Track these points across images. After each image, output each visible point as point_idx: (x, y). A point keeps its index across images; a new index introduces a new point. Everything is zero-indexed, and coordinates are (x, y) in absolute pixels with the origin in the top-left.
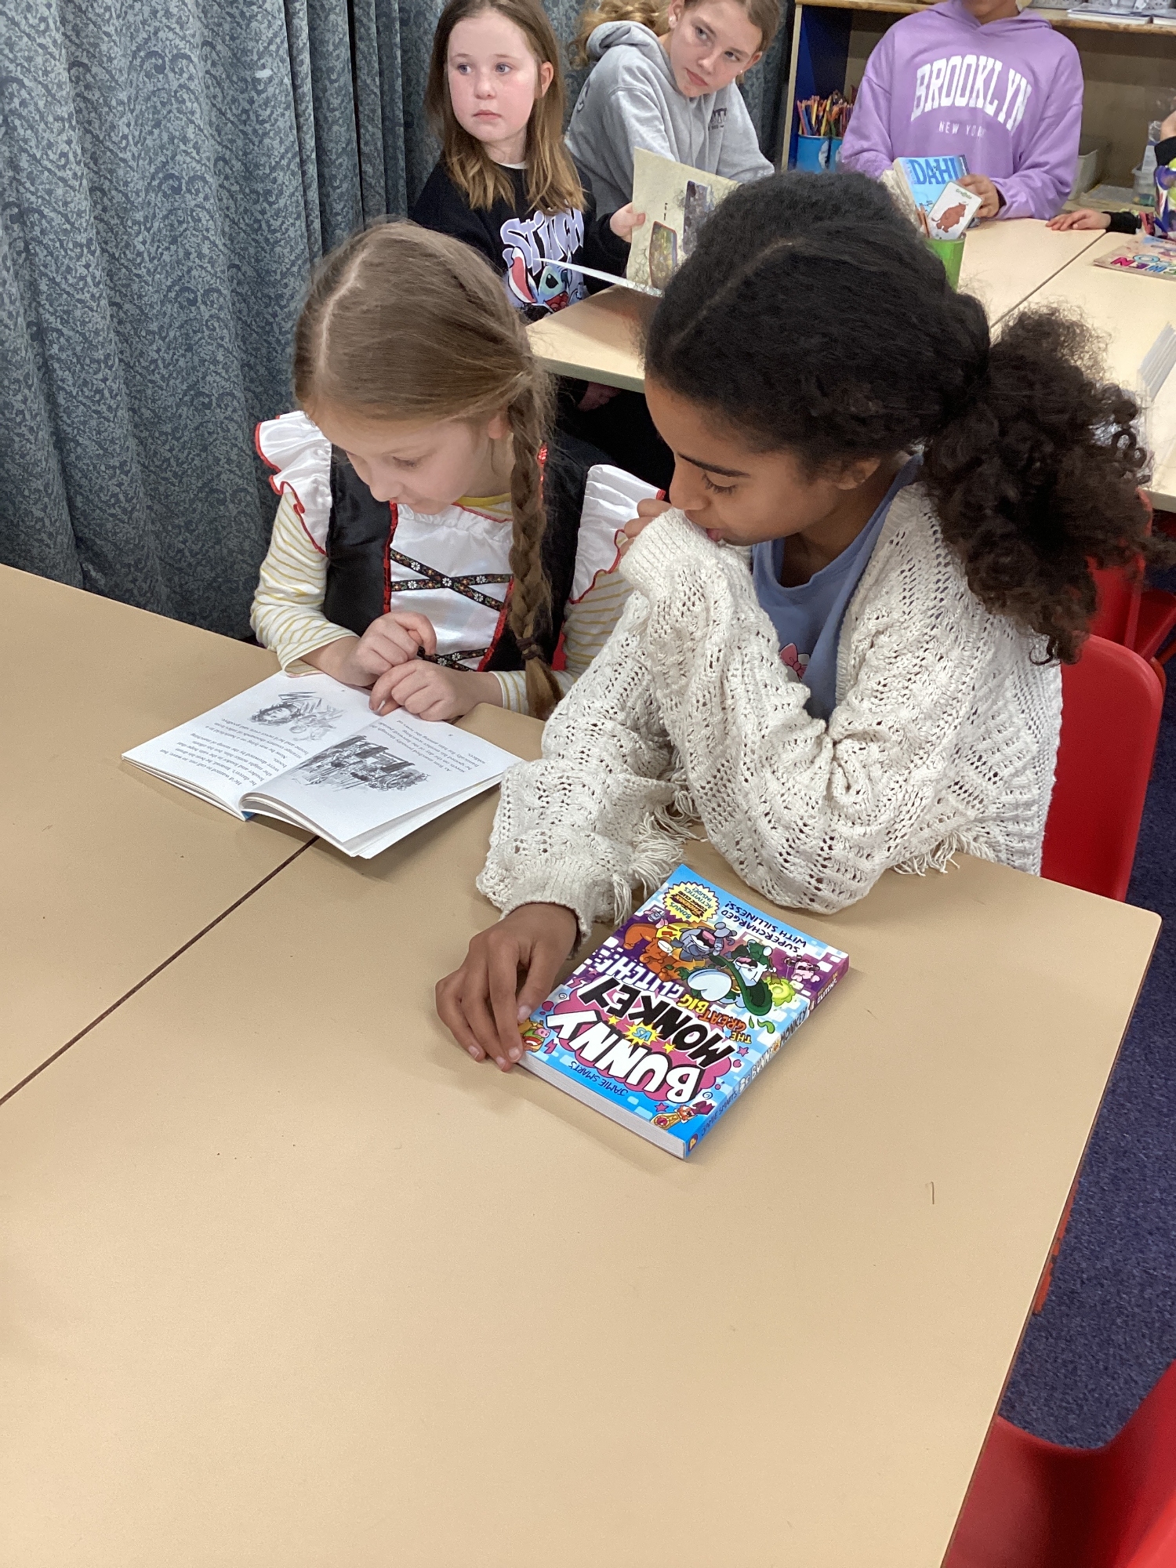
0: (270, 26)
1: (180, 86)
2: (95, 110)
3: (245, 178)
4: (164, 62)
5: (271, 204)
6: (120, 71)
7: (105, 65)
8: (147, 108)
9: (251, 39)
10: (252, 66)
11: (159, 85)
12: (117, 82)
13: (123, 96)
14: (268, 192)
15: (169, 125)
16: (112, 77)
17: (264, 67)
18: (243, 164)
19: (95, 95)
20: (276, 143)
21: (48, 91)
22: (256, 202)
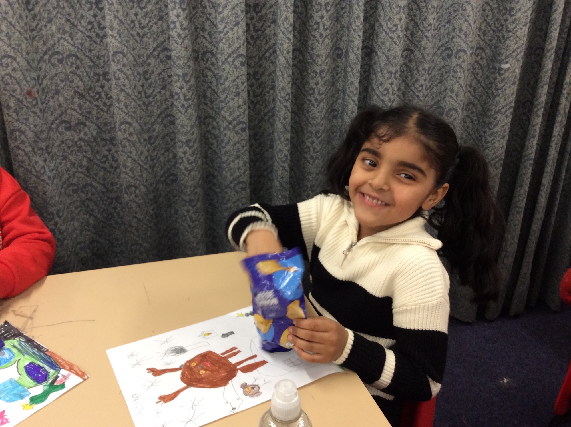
0: (516, 43)
1: (457, 65)
2: (411, 71)
3: (481, 115)
4: (452, 53)
5: (490, 129)
6: (428, 55)
7: (421, 51)
8: (438, 74)
9: (504, 49)
10: (501, 62)
11: (447, 64)
12: (425, 59)
13: (426, 66)
14: (490, 123)
15: (446, 83)
16: (423, 57)
17: (507, 63)
18: (483, 108)
19: (413, 65)
20: (502, 101)
21: (388, 59)
22: (483, 127)
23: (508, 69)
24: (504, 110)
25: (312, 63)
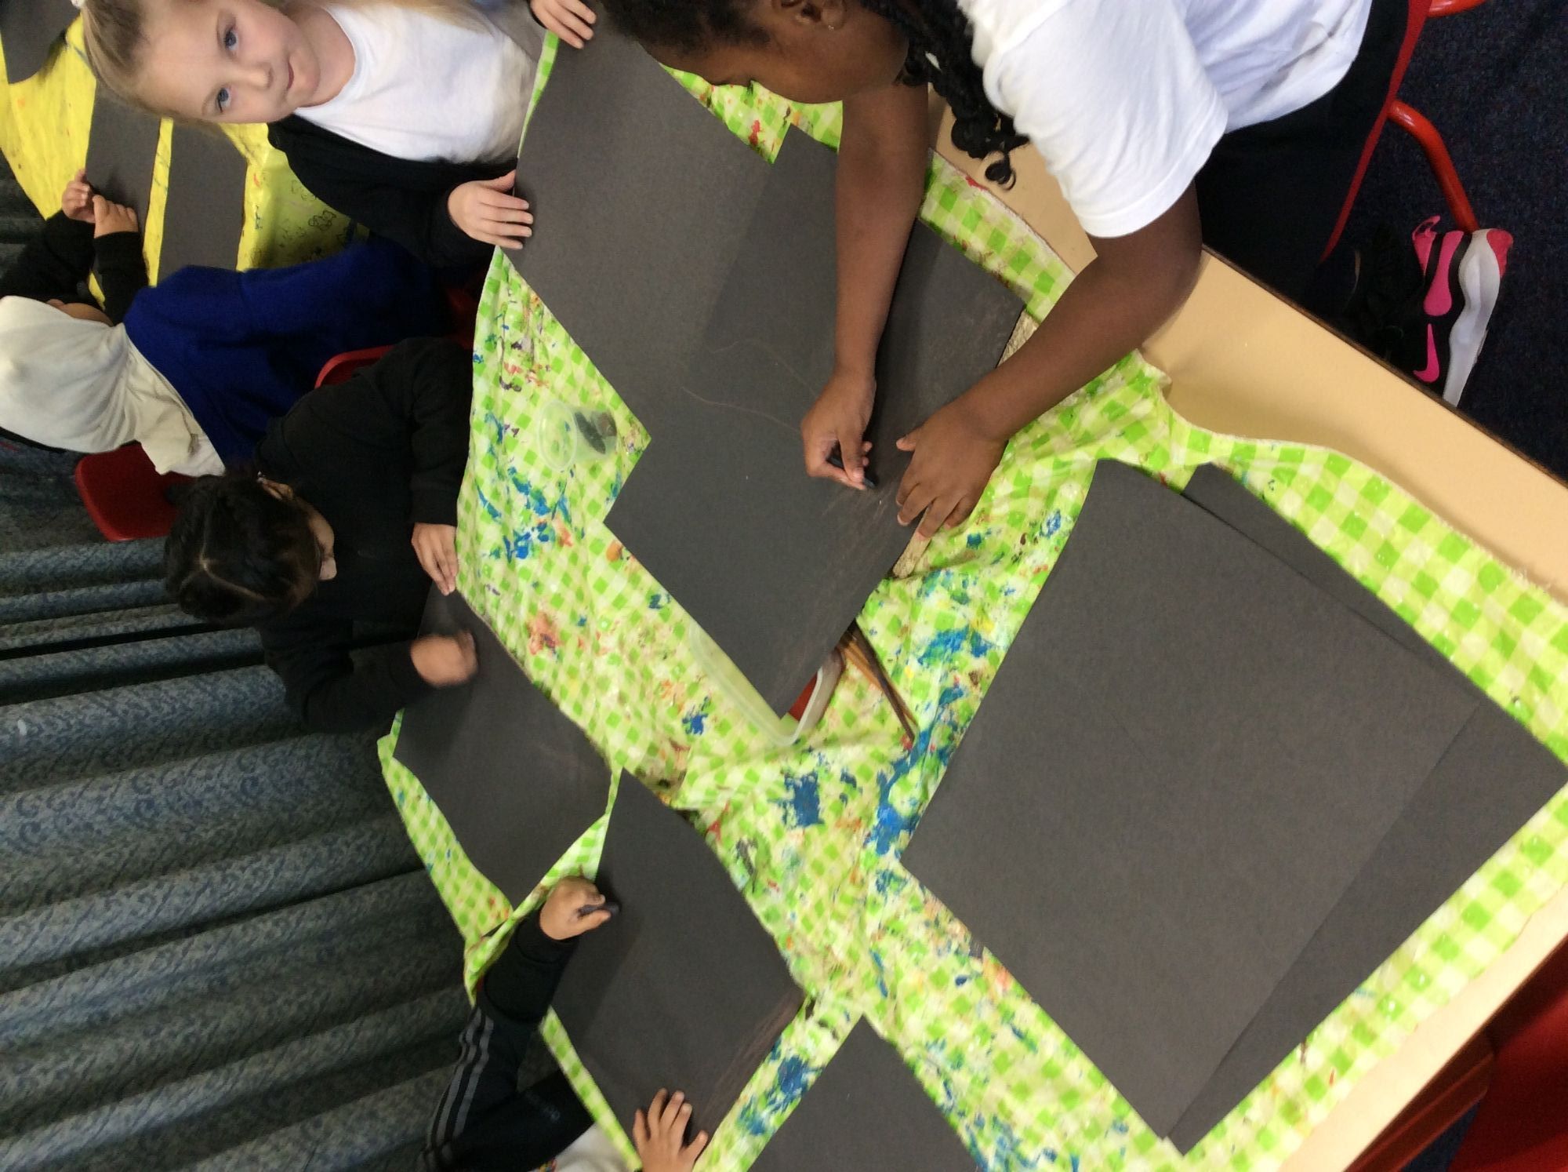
2: (88, 880)
4: (28, 824)
5: (148, 714)
7: (43, 877)
10: (17, 739)
12: (57, 867)
14: (137, 717)
15: (88, 815)
16: (53, 871)
17: (16, 728)
20: (90, 713)
22: (145, 726)
23: (27, 721)
24: (107, 703)
25: (138, 1060)
